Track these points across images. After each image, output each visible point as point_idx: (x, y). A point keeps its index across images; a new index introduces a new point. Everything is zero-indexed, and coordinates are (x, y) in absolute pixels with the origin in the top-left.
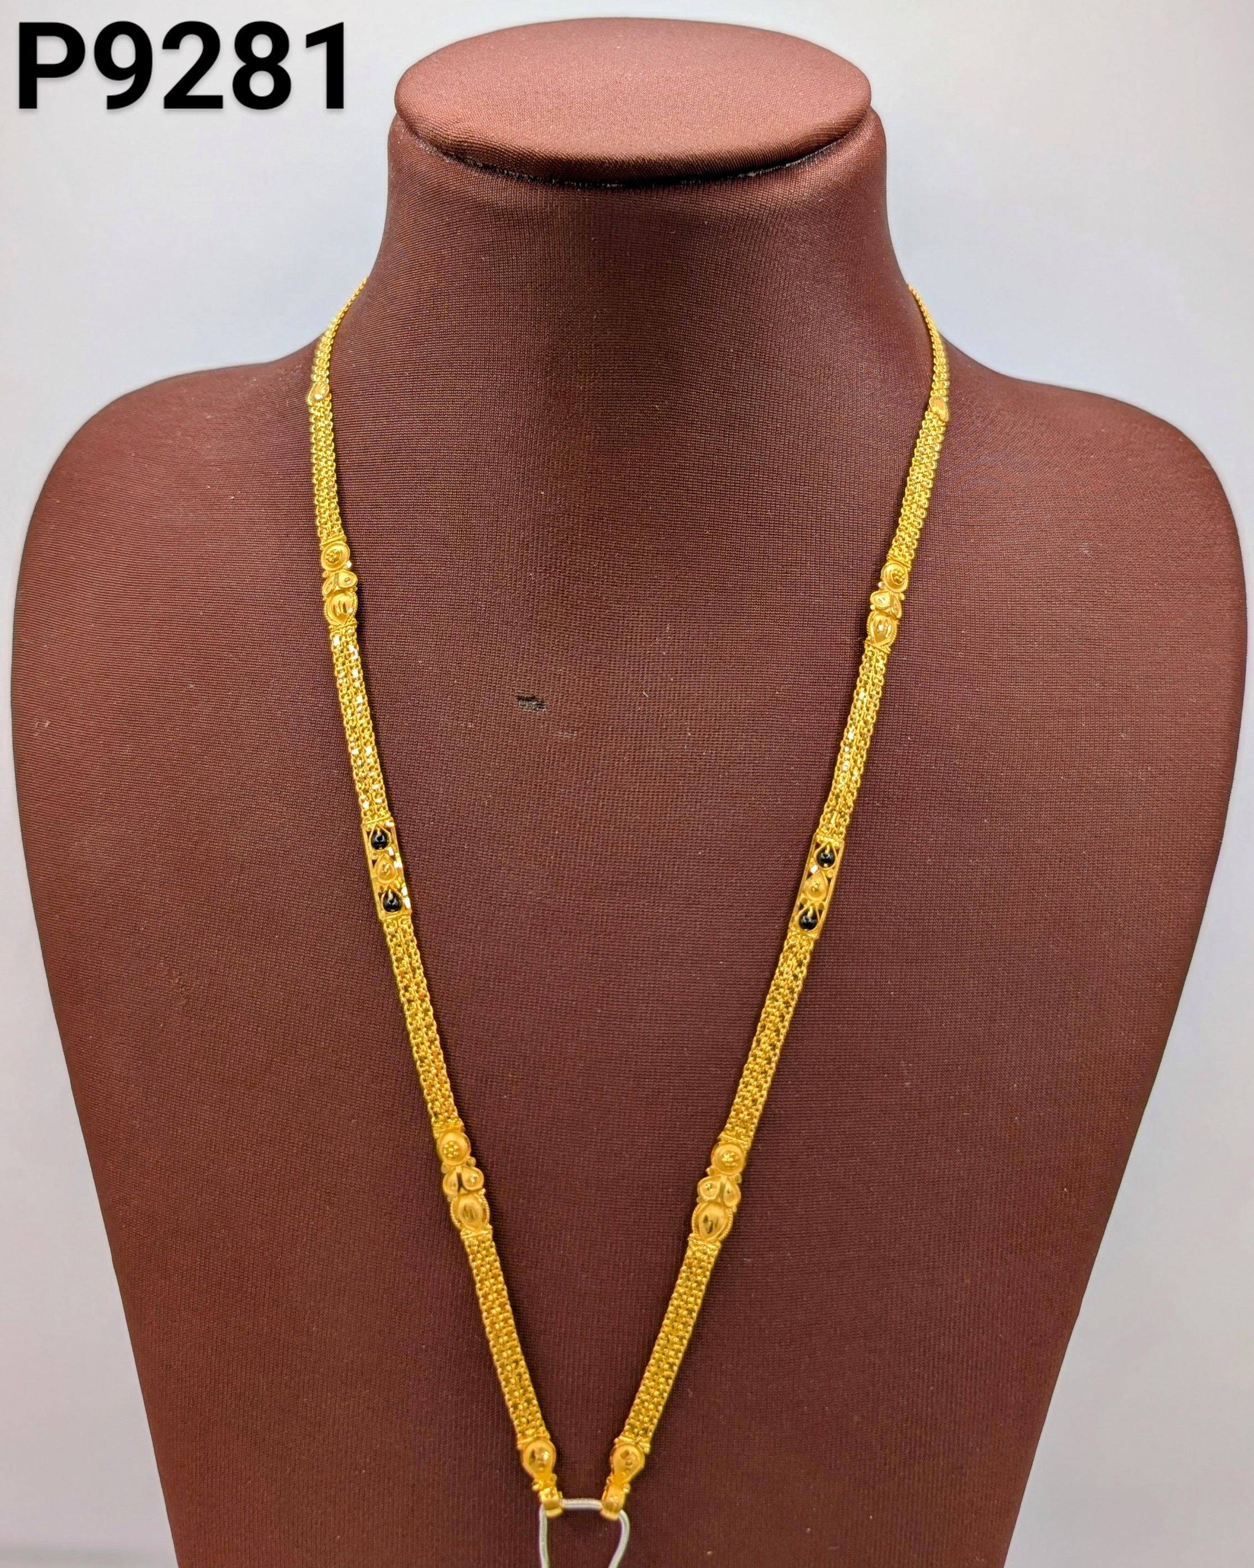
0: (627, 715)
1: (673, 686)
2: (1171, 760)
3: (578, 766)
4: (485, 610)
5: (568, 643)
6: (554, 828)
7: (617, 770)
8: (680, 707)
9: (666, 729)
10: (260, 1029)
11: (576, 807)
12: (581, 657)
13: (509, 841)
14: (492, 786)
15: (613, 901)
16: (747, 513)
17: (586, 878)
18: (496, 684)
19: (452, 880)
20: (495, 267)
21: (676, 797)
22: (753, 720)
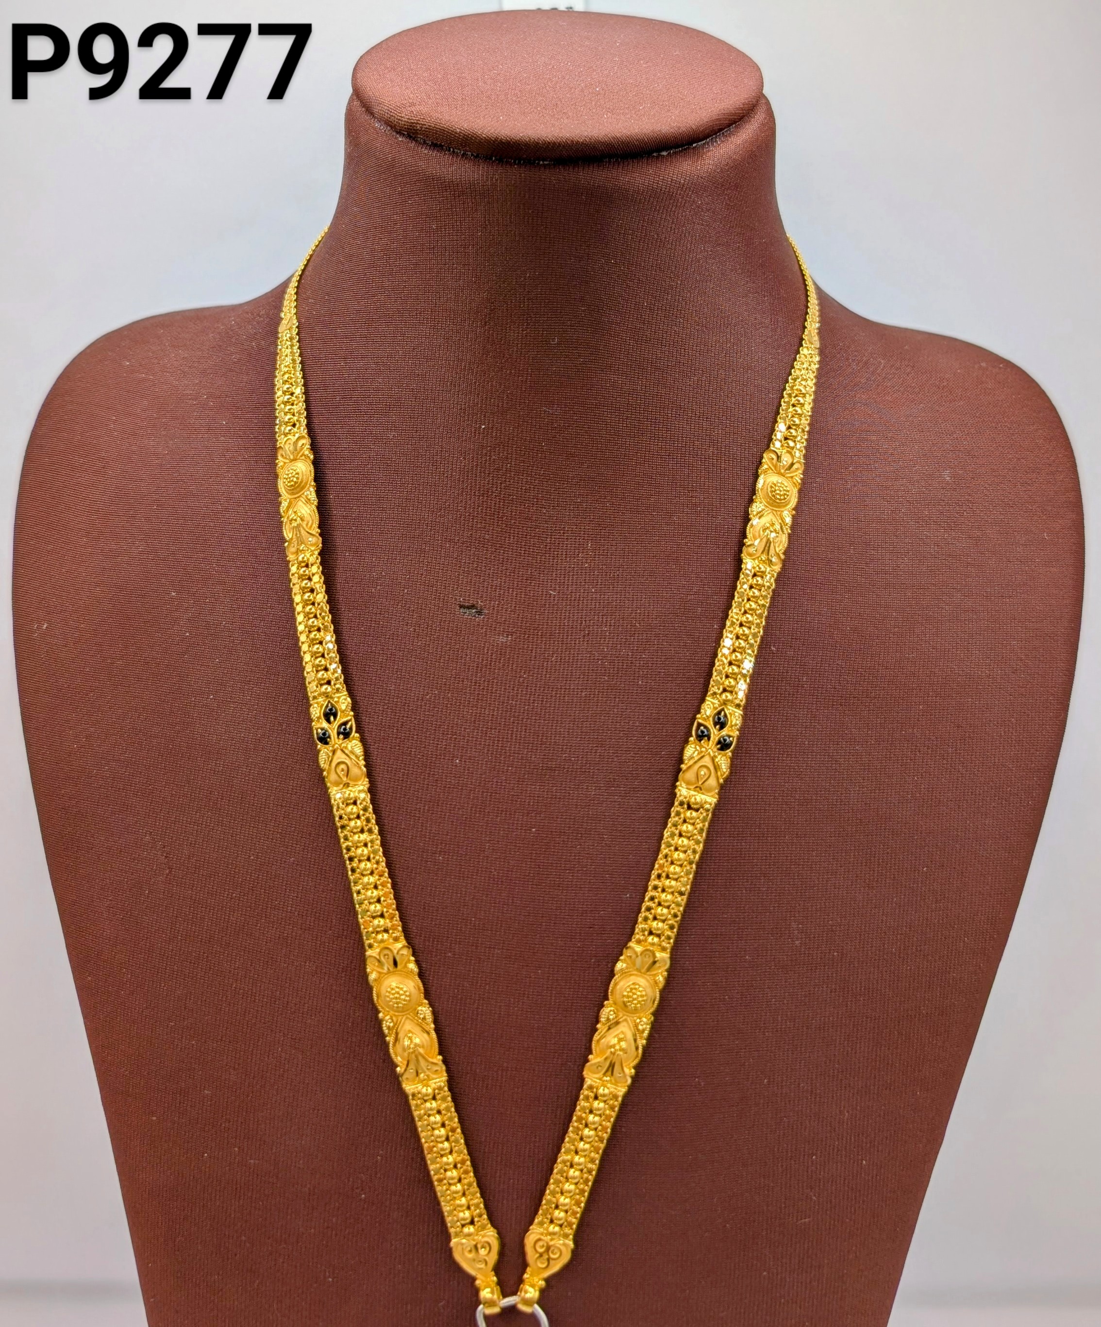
0: (554, 622)
1: (594, 596)
2: (1021, 660)
3: (512, 666)
4: (431, 529)
5: (503, 558)
6: (491, 720)
7: (546, 669)
8: (600, 614)
9: (588, 634)
10: (234, 895)
11: (511, 702)
12: (514, 570)
13: (452, 732)
14: (437, 683)
15: (543, 784)
16: (657, 445)
17: (520, 764)
18: (440, 593)
19: (403, 765)
20: (441, 231)
21: (597, 693)
22: (664, 626)
